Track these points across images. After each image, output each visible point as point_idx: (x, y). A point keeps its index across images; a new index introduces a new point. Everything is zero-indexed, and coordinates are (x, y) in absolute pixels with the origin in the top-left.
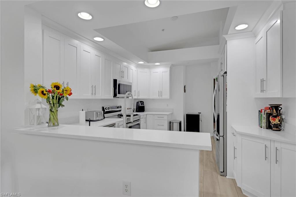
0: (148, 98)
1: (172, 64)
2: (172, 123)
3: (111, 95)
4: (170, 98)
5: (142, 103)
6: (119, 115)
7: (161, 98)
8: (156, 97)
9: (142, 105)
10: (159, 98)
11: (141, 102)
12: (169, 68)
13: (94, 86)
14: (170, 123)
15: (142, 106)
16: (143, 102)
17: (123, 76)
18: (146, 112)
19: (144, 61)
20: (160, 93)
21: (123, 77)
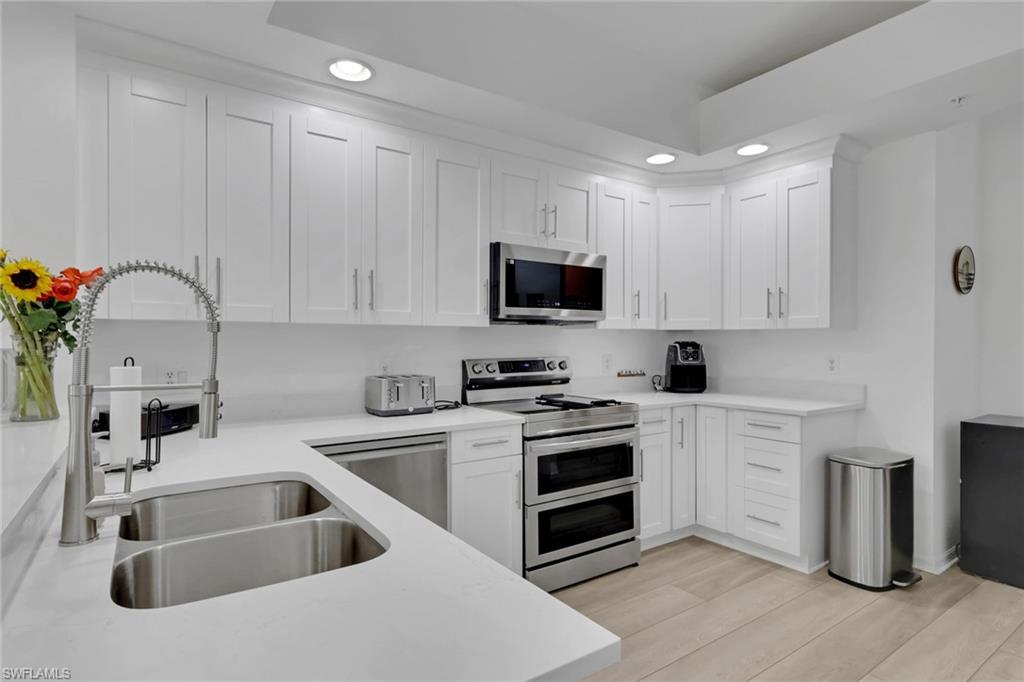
0: (716, 326)
1: (843, 135)
2: (837, 469)
3: (478, 313)
4: (831, 324)
5: (690, 349)
6: (542, 397)
7: (780, 324)
8: (757, 320)
9: (691, 362)
10: (772, 327)
11: (684, 345)
12: (831, 158)
13: (364, 275)
14: (828, 462)
15: (686, 362)
16: (695, 346)
17: (551, 229)
18: (709, 392)
19: (671, 149)
20: (778, 301)
21: (554, 233)
